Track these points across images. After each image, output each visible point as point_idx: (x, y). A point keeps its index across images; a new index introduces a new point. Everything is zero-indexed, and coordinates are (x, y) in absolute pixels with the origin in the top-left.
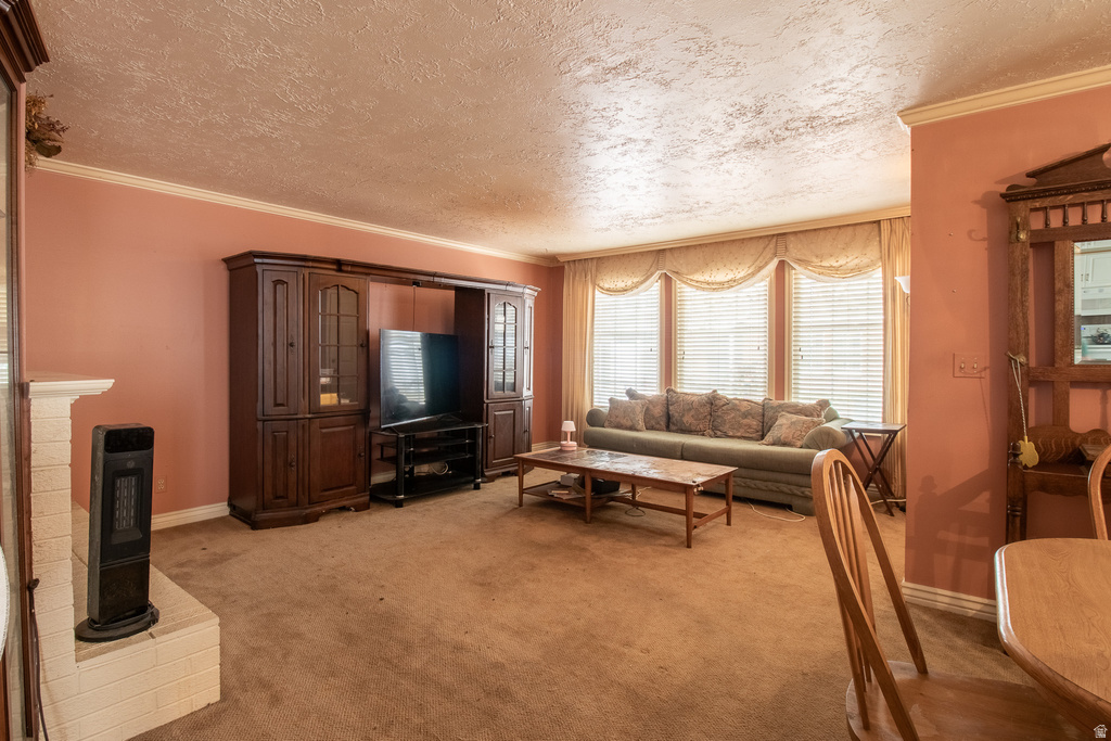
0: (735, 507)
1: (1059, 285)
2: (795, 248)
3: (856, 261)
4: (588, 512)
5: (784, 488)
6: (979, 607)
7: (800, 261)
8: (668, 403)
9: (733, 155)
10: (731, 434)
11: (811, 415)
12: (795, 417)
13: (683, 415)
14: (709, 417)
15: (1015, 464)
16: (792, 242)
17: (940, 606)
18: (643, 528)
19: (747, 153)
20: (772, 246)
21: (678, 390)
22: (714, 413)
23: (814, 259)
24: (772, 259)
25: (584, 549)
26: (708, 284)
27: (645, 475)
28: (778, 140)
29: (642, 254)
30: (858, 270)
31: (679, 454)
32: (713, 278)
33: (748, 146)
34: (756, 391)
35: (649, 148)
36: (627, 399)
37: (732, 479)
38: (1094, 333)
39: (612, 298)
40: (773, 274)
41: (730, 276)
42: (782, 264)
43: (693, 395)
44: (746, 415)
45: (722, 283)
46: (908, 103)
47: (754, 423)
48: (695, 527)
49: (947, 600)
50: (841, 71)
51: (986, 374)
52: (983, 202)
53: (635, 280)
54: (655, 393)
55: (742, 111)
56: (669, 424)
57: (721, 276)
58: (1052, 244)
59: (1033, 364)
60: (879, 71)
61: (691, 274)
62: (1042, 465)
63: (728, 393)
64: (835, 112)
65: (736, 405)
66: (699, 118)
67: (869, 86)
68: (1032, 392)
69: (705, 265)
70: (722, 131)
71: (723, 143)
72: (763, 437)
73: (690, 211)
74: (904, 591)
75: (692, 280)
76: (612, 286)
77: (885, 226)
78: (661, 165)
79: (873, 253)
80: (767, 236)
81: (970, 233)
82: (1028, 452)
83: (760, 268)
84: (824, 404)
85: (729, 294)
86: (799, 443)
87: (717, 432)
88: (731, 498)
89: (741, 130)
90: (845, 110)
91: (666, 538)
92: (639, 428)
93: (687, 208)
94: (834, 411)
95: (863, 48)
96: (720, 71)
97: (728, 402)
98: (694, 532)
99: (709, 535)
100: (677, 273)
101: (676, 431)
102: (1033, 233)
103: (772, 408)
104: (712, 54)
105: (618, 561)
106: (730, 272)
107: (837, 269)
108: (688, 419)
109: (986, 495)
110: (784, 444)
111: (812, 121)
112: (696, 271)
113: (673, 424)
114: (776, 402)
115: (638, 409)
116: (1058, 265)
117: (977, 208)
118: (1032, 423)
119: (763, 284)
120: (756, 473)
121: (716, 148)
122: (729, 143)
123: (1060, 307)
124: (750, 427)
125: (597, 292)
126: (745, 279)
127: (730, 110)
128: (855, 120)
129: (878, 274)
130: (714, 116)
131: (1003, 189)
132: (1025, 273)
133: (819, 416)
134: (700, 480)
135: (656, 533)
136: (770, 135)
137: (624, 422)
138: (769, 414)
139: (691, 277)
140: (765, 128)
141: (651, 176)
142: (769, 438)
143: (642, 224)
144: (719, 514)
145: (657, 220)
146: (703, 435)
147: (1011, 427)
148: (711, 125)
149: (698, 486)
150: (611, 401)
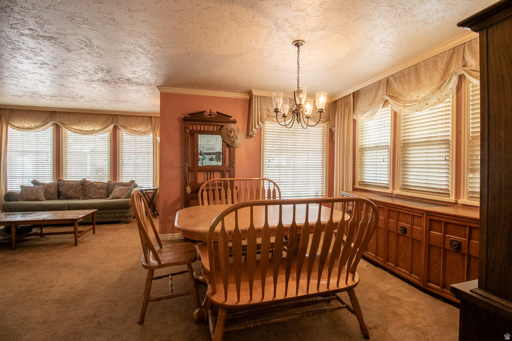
0: (97, 227)
1: (195, 145)
2: (121, 121)
3: (144, 130)
4: (14, 244)
5: (118, 215)
6: (178, 236)
7: (123, 127)
8: (58, 186)
9: (97, 82)
10: (93, 197)
11: (128, 186)
12: (121, 187)
13: (68, 191)
14: (82, 191)
15: (185, 193)
16: (120, 119)
17: (169, 239)
18: (49, 244)
19: (103, 83)
20: (111, 118)
21: (64, 179)
22: (84, 188)
23: (129, 127)
24: (111, 124)
25: (15, 261)
26: (81, 131)
27: (51, 218)
28: (115, 82)
29: (42, 112)
30: (145, 133)
31: (67, 208)
32: (83, 128)
33: (103, 81)
34: (105, 178)
35: (55, 69)
36: (33, 185)
37: (95, 215)
38: (210, 158)
39: (20, 132)
40: (112, 130)
41: (92, 129)
42: (115, 128)
43: (73, 181)
44: (100, 188)
45: (87, 131)
46: (159, 84)
47: (104, 191)
48: (79, 237)
49: (170, 237)
50: (139, 69)
51: (180, 169)
52: (179, 119)
53: (37, 124)
54: (50, 182)
55: (102, 70)
56: (59, 196)
57: (87, 128)
58: (194, 134)
59: (190, 166)
60: (151, 74)
61: (71, 125)
62: (192, 193)
63: (91, 180)
64: (136, 80)
65: (95, 184)
66: (83, 66)
67: (148, 76)
68: (190, 173)
69: (79, 122)
70: (93, 73)
71: (93, 77)
72: (108, 197)
73: (73, 98)
74: (160, 237)
75: (71, 128)
76: (21, 125)
77: (153, 119)
78: (61, 77)
79: (149, 128)
80: (109, 115)
81: (176, 128)
82: (189, 190)
83: (106, 127)
84: (133, 182)
85: (91, 137)
86: (123, 197)
87: (85, 197)
88: (95, 224)
89: (100, 75)
90: (140, 81)
91: (64, 245)
92: (41, 199)
93: (71, 96)
94: (137, 184)
95: (146, 66)
96: (94, 54)
97: (91, 183)
98: (78, 239)
99: (85, 239)
100: (63, 124)
101: (64, 199)
102: (190, 131)
103: (112, 184)
104: (92, 49)
105: (38, 260)
106: (91, 127)
107: (137, 131)
108: (70, 193)
109: (180, 203)
110: (117, 198)
111: (128, 80)
112: (74, 124)
113: (62, 196)
114: (113, 182)
115: (40, 190)
116: (195, 140)
117: (177, 121)
118: (190, 182)
119: (107, 134)
120: (105, 211)
121: (89, 78)
122: (95, 78)
123: (195, 151)
124: (102, 193)
125: (9, 128)
126: (99, 131)
127: (97, 68)
128: (143, 84)
129: (151, 135)
130: (90, 68)
131: (183, 117)
132: (188, 141)
133: (131, 186)
134: (80, 216)
135: (58, 245)
136: (113, 80)
137: (32, 197)
138: (110, 187)
139: (71, 127)
140: (111, 78)
141: (54, 80)
142: (111, 196)
143: (44, 98)
144: (90, 230)
145: (54, 98)
146: (79, 199)
147: (185, 184)
148: (88, 70)
149: (80, 218)
150: (22, 187)
